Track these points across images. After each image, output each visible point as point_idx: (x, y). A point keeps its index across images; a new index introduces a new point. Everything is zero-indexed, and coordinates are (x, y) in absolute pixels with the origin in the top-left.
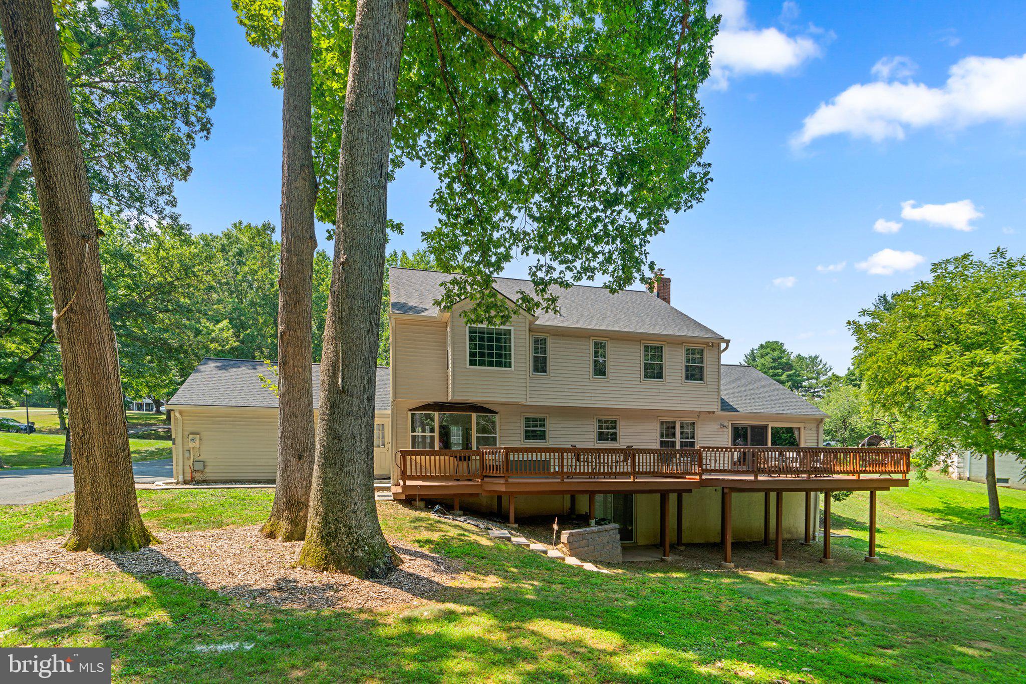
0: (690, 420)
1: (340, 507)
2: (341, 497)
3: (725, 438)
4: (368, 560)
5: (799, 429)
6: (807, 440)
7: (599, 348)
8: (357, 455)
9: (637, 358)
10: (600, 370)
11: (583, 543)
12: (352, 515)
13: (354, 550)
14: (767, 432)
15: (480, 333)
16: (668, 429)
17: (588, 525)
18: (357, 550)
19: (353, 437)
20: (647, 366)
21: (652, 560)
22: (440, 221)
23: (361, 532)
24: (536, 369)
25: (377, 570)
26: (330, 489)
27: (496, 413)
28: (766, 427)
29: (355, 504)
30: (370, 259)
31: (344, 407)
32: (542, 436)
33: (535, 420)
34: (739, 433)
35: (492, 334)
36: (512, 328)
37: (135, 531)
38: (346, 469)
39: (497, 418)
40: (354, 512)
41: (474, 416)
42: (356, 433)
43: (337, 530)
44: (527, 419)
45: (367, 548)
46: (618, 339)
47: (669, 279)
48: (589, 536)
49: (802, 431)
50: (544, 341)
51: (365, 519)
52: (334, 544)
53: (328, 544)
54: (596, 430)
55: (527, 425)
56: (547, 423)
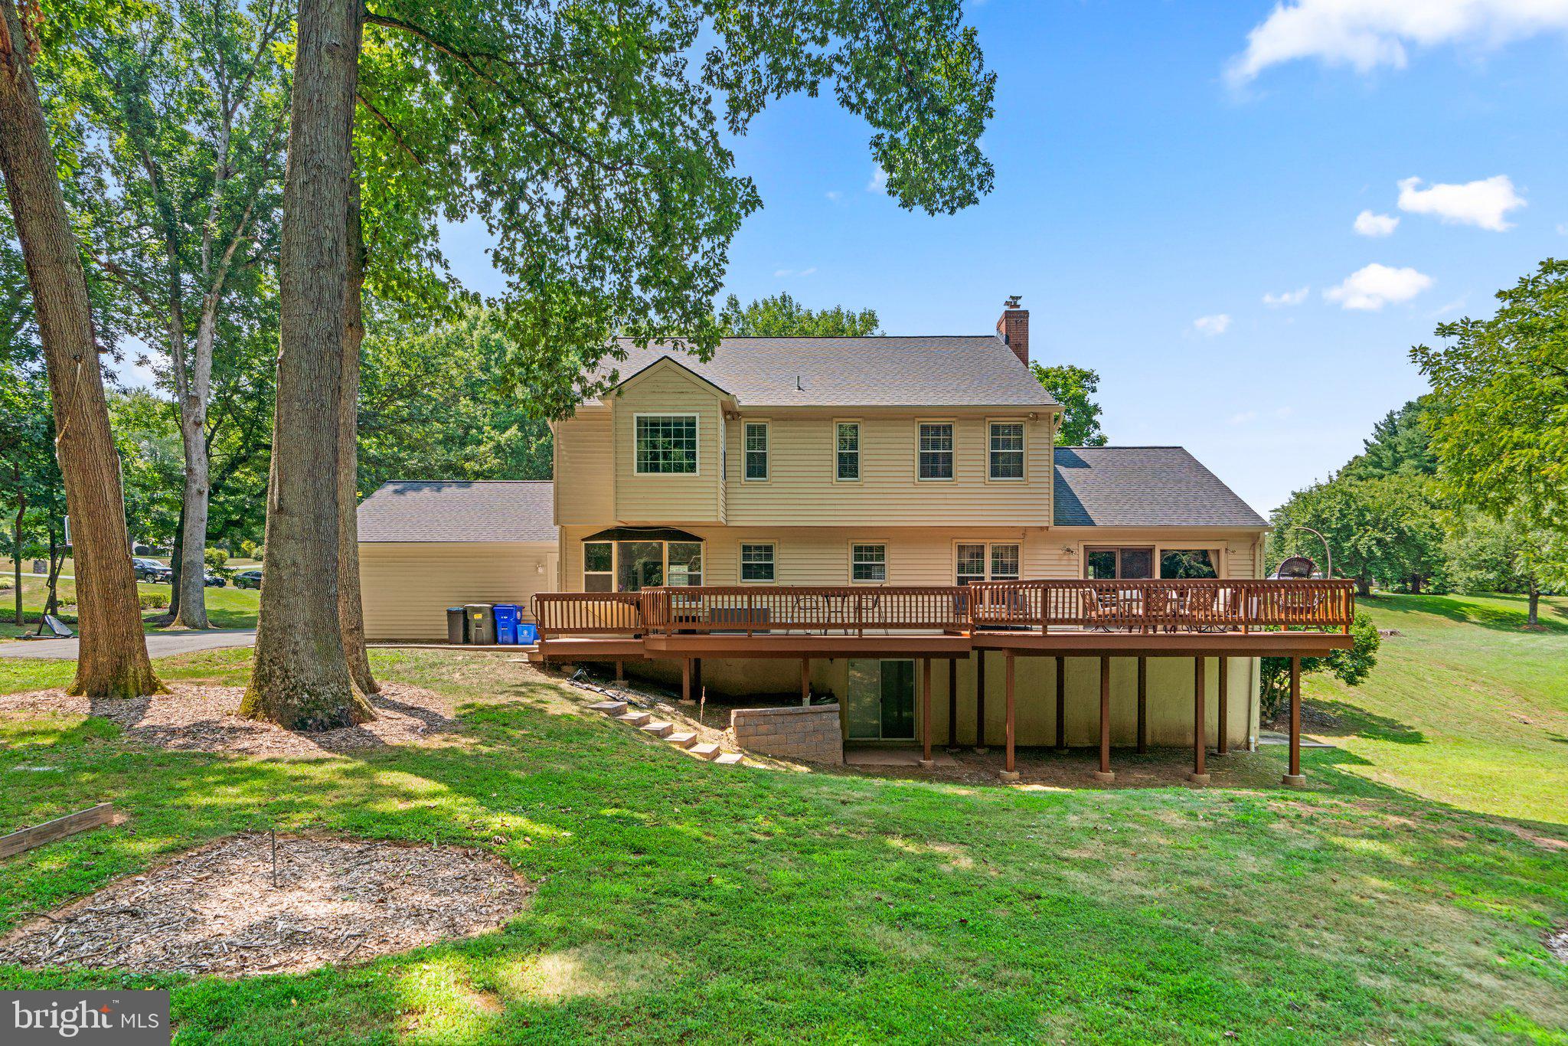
0: (1011, 542)
1: (276, 645)
2: (278, 635)
3: (1075, 568)
4: (302, 709)
5: (1218, 552)
6: (1233, 566)
8: (300, 585)
9: (910, 446)
10: (848, 466)
11: (762, 729)
12: (291, 656)
13: (288, 696)
14: (1152, 560)
15: (664, 424)
16: (970, 558)
17: (800, 703)
18: (292, 697)
19: (294, 564)
20: (924, 458)
21: (905, 763)
22: (510, 285)
23: (302, 677)
24: (751, 473)
25: (310, 722)
26: (266, 624)
27: (701, 540)
28: (1150, 551)
29: (297, 643)
30: (309, 353)
31: (283, 527)
32: (768, 571)
33: (757, 550)
34: (1101, 562)
35: (681, 424)
36: (697, 415)
37: (135, 677)
38: (283, 602)
39: (703, 544)
40: (295, 653)
41: (666, 544)
42: (299, 559)
43: (272, 674)
44: (746, 548)
45: (306, 696)
46: (876, 419)
47: (1026, 313)
48: (780, 719)
49: (1223, 554)
50: (762, 430)
51: (310, 662)
52: (266, 689)
53: (260, 688)
54: (851, 562)
55: (746, 557)
56: (775, 552)
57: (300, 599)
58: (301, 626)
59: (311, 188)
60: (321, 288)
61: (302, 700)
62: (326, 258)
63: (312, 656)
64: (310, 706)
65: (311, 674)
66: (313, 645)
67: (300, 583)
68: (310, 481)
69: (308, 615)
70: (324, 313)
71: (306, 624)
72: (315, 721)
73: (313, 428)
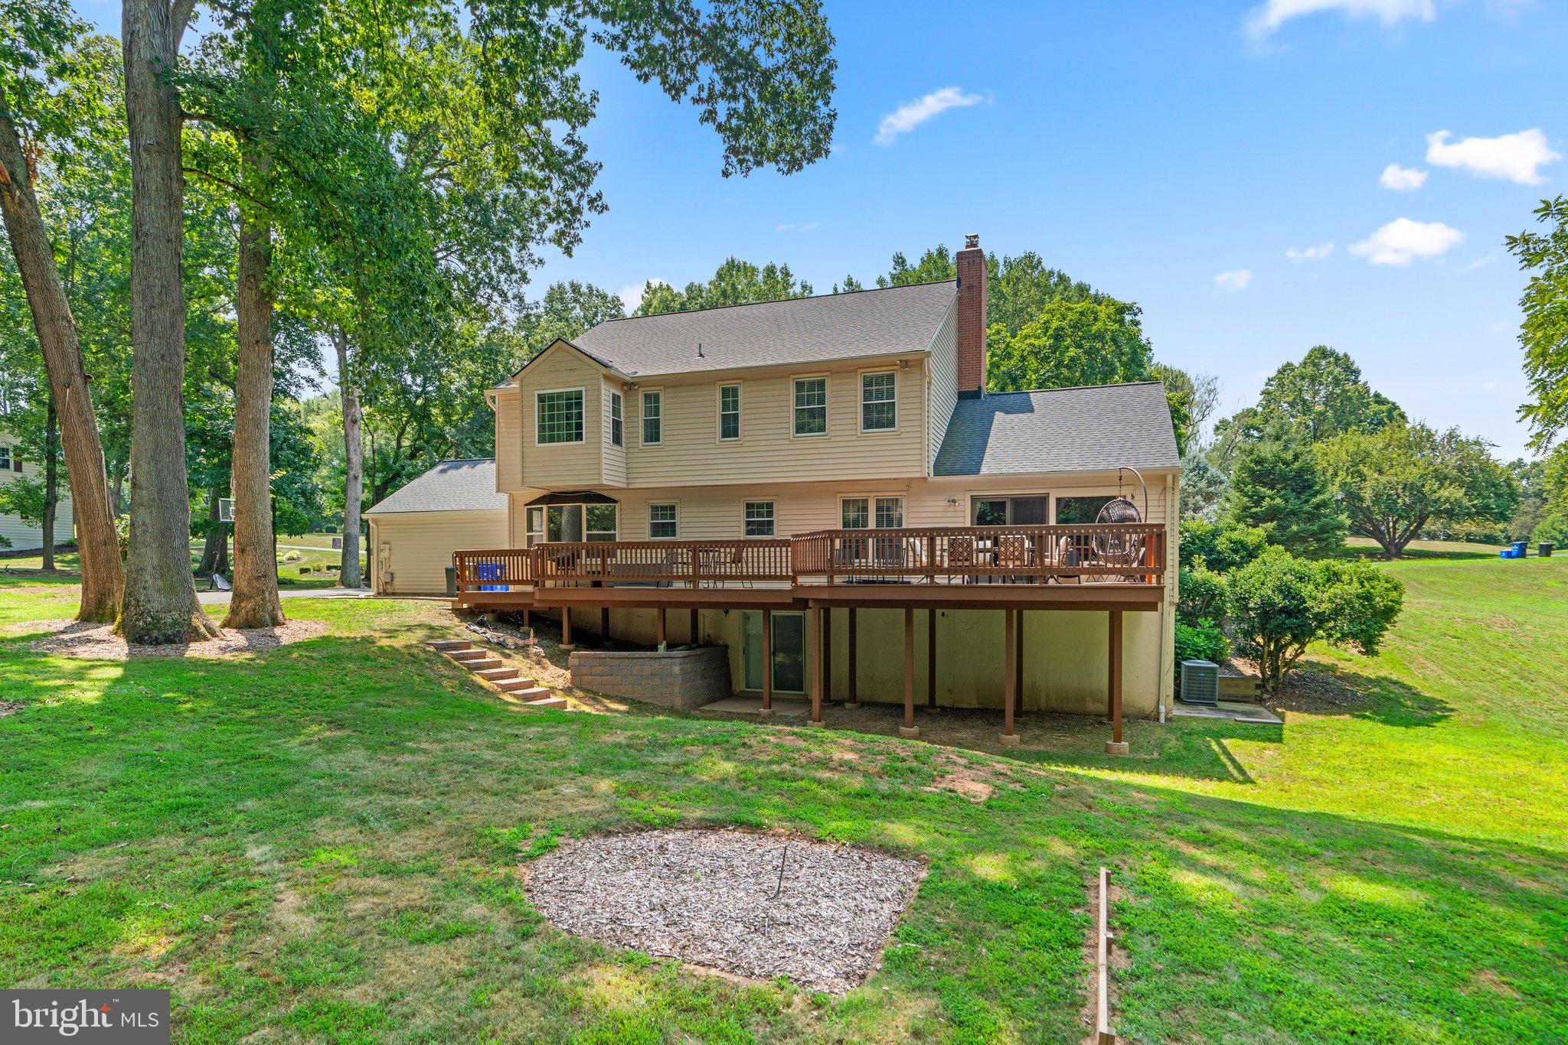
7: (730, 396)
10: (730, 428)
13: (137, 620)
14: (1047, 506)
16: (855, 512)
19: (144, 524)
20: (801, 414)
27: (618, 502)
28: (1045, 498)
32: (671, 529)
33: (664, 508)
35: (571, 398)
36: (583, 389)
39: (618, 507)
40: (144, 588)
42: (148, 521)
44: (654, 508)
45: (150, 619)
51: (156, 595)
54: (743, 519)
55: (654, 516)
56: (677, 512)
57: (148, 550)
58: (149, 569)
59: (141, 251)
60: (153, 323)
61: (145, 622)
62: (156, 300)
63: (159, 591)
64: (150, 627)
65: (156, 604)
66: (160, 583)
67: (148, 538)
68: (152, 464)
69: (156, 562)
70: (157, 341)
71: (153, 568)
72: (150, 637)
73: (152, 425)
